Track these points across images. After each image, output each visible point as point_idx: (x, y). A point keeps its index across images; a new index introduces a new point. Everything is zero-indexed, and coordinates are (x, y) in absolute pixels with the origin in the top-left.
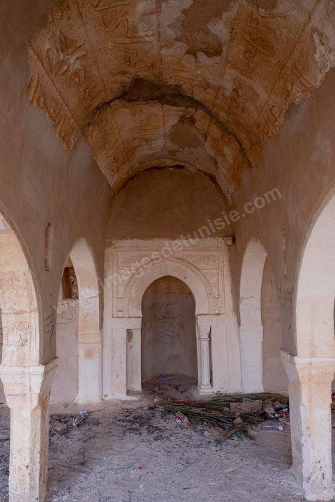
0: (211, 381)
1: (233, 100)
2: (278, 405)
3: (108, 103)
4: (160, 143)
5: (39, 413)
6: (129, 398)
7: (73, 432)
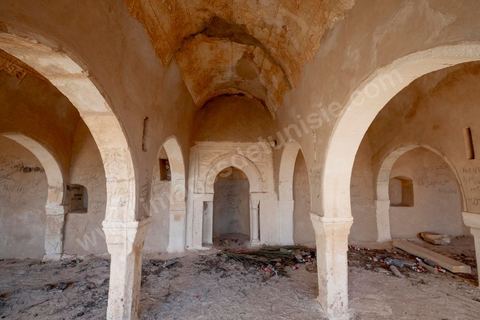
0: (259, 237)
1: (282, 36)
2: (304, 253)
3: (193, 35)
4: (229, 74)
5: (133, 257)
6: (204, 248)
7: (164, 272)
